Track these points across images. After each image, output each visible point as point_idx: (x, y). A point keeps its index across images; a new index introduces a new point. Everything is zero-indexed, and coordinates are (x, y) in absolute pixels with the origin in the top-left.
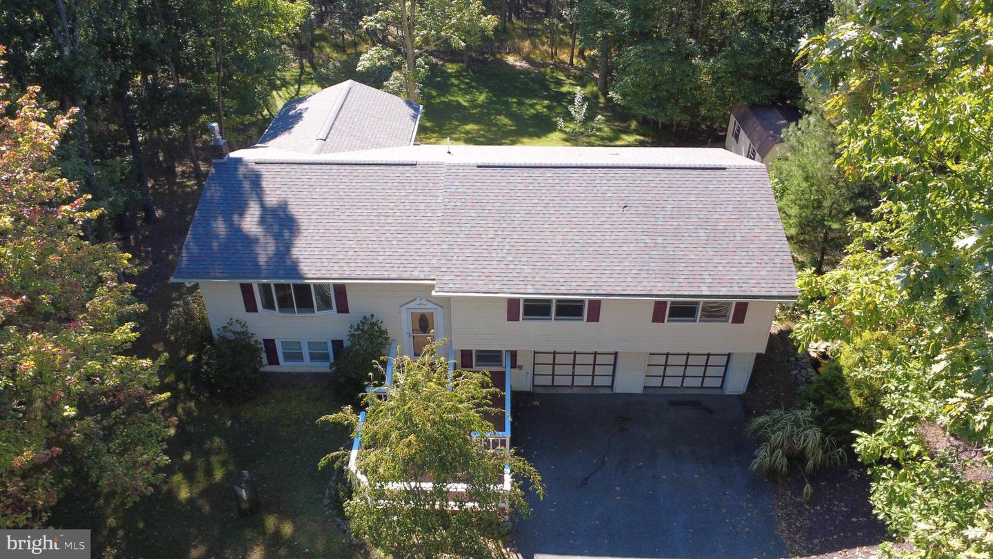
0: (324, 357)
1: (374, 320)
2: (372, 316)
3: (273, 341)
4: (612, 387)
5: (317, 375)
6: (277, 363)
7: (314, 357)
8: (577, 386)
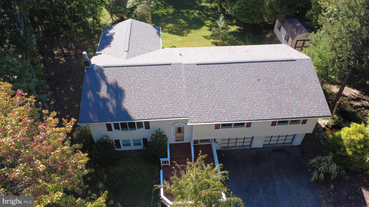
0: (140, 144)
1: (161, 131)
2: (160, 129)
3: (119, 140)
4: (250, 145)
5: (137, 150)
6: (120, 147)
7: (135, 144)
8: (237, 146)
